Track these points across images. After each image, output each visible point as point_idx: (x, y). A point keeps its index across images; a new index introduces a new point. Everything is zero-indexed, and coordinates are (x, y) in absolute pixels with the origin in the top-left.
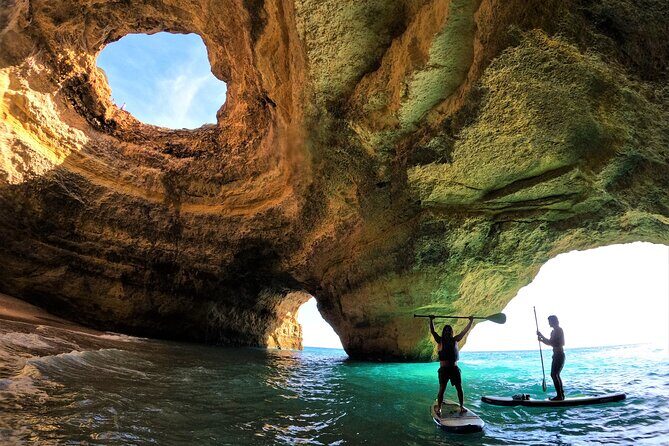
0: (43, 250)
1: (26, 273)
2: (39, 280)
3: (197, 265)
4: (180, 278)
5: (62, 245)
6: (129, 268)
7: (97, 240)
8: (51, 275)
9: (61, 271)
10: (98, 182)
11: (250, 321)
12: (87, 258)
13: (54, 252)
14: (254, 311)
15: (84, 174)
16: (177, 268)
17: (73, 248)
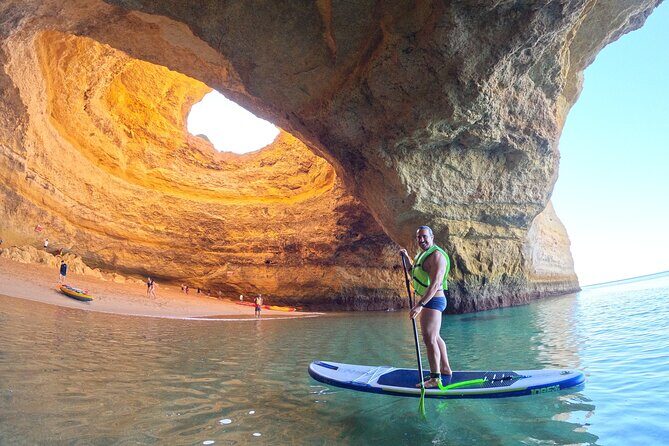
0: (212, 257)
1: (206, 273)
2: (213, 276)
3: (312, 240)
4: (305, 253)
5: (222, 250)
6: (269, 255)
7: (242, 241)
8: (221, 270)
9: (225, 268)
10: (229, 203)
11: (384, 278)
12: (240, 255)
13: (219, 256)
14: (384, 268)
15: (217, 201)
16: (300, 245)
17: (229, 250)
